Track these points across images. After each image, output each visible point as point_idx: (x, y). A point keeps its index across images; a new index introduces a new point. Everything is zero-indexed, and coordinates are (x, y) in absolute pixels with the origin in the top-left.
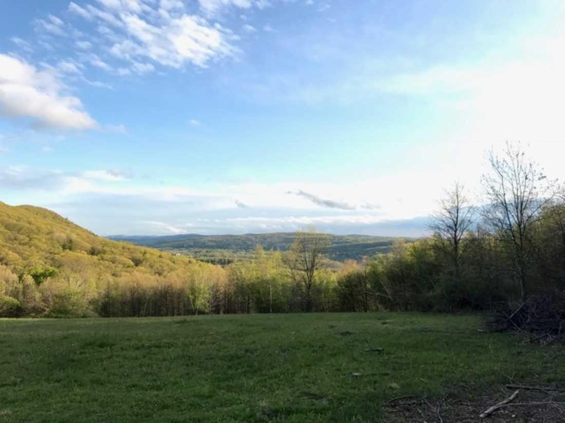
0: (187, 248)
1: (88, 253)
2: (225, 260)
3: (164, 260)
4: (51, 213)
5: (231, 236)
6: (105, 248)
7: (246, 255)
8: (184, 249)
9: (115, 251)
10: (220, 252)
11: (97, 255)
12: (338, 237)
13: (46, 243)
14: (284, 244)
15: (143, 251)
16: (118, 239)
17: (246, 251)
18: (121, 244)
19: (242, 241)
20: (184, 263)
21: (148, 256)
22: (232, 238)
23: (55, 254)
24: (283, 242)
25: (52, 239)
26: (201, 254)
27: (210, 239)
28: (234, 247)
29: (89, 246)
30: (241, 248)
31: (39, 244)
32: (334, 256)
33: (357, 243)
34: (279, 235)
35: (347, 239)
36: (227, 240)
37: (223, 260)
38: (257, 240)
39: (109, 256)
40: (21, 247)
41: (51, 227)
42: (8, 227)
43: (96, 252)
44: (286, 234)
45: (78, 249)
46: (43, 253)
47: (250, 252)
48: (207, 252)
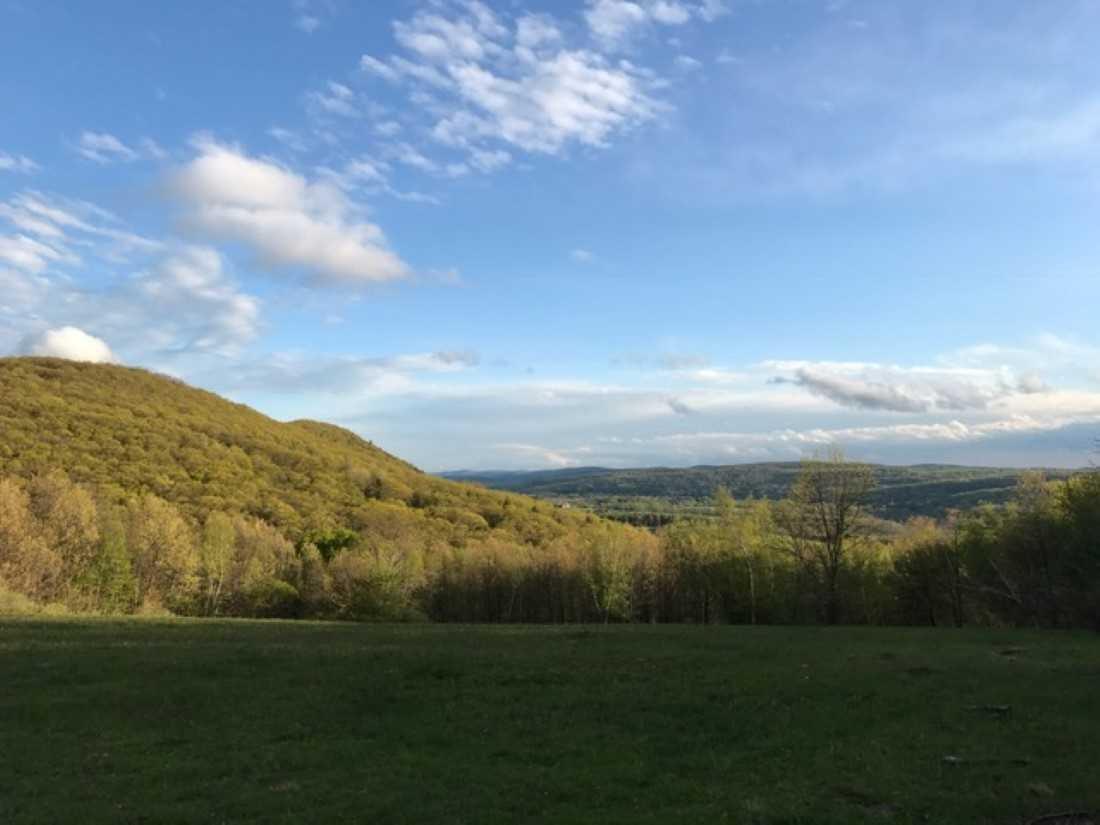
0: (582, 494)
1: (408, 505)
2: (655, 517)
3: (541, 517)
4: (345, 433)
5: (666, 470)
6: (437, 495)
7: (697, 508)
8: (576, 495)
9: (455, 499)
10: (644, 501)
11: (423, 507)
12: (892, 469)
13: (337, 486)
14: (776, 486)
15: (503, 499)
16: (459, 477)
17: (697, 501)
18: (464, 486)
19: (688, 479)
20: (578, 522)
21: (512, 508)
22: (668, 473)
23: (353, 506)
24: (773, 482)
25: (346, 479)
26: (609, 504)
27: (625, 475)
28: (672, 493)
29: (409, 491)
30: (685, 495)
31: (326, 488)
32: (884, 509)
33: (935, 482)
34: (763, 467)
35: (912, 474)
37: (652, 518)
38: (718, 478)
39: (445, 509)
40: (297, 494)
41: (346, 457)
42: (276, 458)
43: (422, 502)
44: (778, 465)
45: (391, 496)
46: (333, 505)
47: (705, 501)
48: (620, 501)
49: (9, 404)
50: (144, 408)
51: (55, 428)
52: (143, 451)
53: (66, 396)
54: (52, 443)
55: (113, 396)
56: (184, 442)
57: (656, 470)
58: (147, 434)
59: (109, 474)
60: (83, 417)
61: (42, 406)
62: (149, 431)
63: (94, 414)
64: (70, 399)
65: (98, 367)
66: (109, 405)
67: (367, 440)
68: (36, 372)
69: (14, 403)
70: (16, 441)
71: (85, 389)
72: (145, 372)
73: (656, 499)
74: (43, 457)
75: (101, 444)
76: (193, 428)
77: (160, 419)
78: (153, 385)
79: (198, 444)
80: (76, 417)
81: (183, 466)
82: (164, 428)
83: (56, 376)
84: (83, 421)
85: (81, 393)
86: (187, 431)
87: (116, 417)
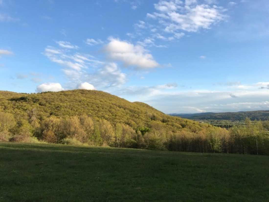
0: (207, 119)
1: (161, 122)
2: (227, 125)
3: (196, 125)
4: (146, 104)
5: (230, 113)
6: (169, 119)
7: (240, 123)
8: (205, 120)
9: (173, 121)
10: (224, 121)
11: (165, 123)
13: (144, 117)
14: (263, 117)
15: (186, 121)
16: (174, 115)
17: (239, 121)
18: (175, 117)
19: (237, 115)
20: (206, 127)
21: (188, 123)
23: (148, 122)
25: (147, 115)
26: (214, 122)
27: (219, 114)
28: (232, 119)
29: (161, 118)
30: (236, 119)
31: (142, 118)
34: (259, 112)
36: (228, 115)
37: (226, 126)
38: (245, 115)
39: (171, 123)
40: (136, 119)
41: (146, 110)
42: (131, 111)
43: (165, 121)
44: (263, 111)
45: (157, 120)
46: (144, 122)
47: (242, 121)
48: (217, 121)
49: (75, 100)
50: (102, 100)
51: (84, 105)
52: (102, 109)
53: (86, 97)
54: (84, 108)
55: (96, 97)
56: (111, 107)
57: (228, 113)
58: (103, 106)
59: (95, 115)
60: (90, 102)
61: (82, 100)
63: (92, 101)
65: (92, 91)
66: (95, 99)
67: (151, 106)
68: (80, 93)
70: (77, 108)
72: (102, 92)
73: (228, 120)
74: (82, 111)
75: (93, 108)
76: (112, 104)
77: (105, 102)
78: (104, 95)
79: (114, 108)
80: (88, 102)
81: (111, 113)
82: (106, 104)
83: (84, 93)
84: (90, 103)
85: (89, 97)
86: (111, 105)
87: (96, 102)
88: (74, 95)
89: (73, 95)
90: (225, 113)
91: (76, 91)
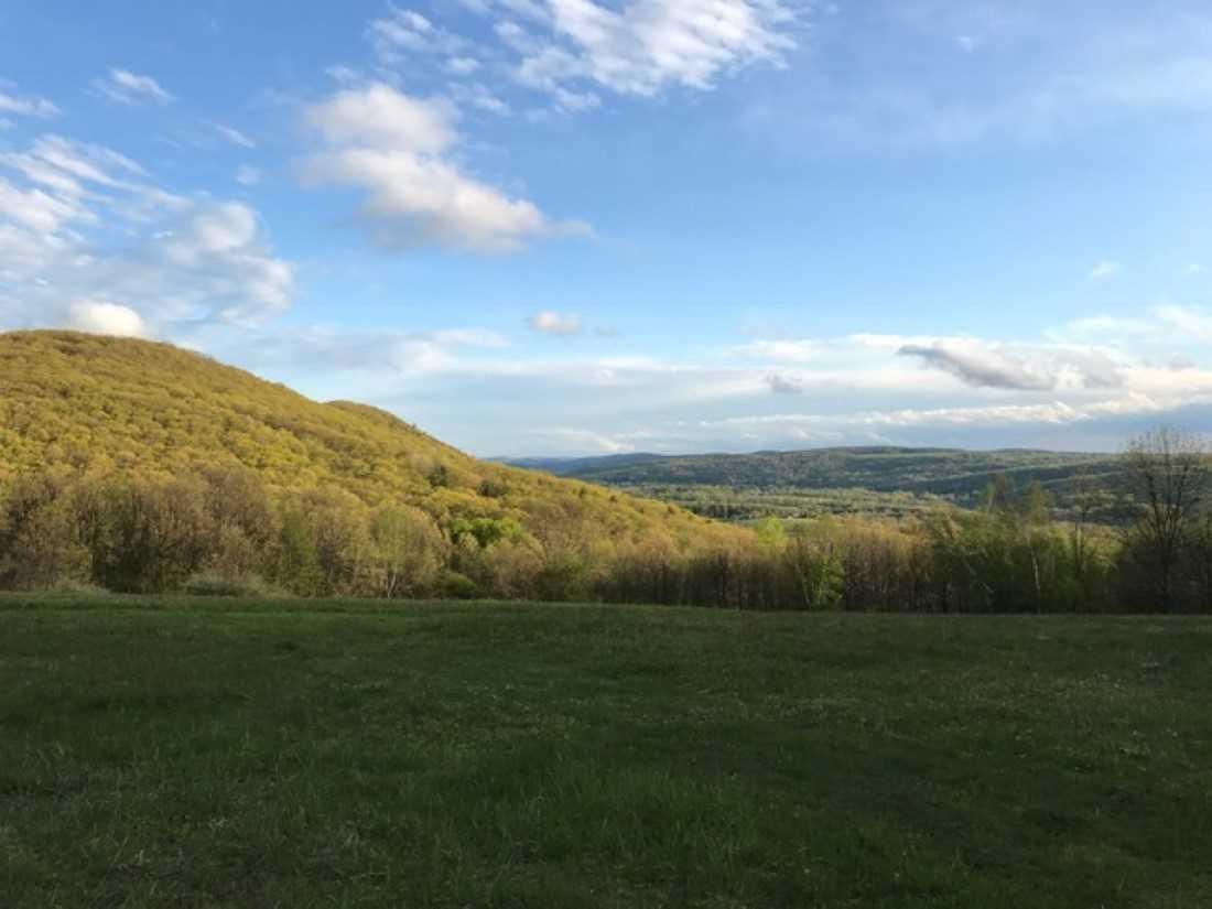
2: (722, 507)
3: (622, 507)
5: (727, 457)
6: (508, 483)
7: (764, 497)
8: (629, 484)
9: (527, 488)
10: (705, 490)
11: (495, 497)
12: (974, 454)
13: (400, 474)
17: (762, 490)
18: (535, 474)
19: (752, 466)
22: (729, 460)
24: (843, 468)
25: (408, 466)
27: (682, 462)
28: (733, 481)
29: (478, 480)
30: (748, 483)
31: (390, 476)
33: (1023, 468)
34: (834, 453)
35: (997, 459)
36: (717, 465)
38: (784, 464)
39: (520, 499)
40: (360, 482)
41: (401, 442)
42: (329, 443)
43: (493, 491)
44: (849, 450)
45: (459, 485)
47: (772, 491)
48: (679, 490)
49: (38, 384)
50: (180, 388)
51: (89, 410)
52: (186, 435)
53: (94, 374)
54: (89, 425)
55: (144, 374)
56: (229, 425)
57: (716, 456)
58: (189, 416)
59: (156, 461)
60: (117, 397)
61: (72, 384)
62: (191, 413)
63: (127, 394)
64: (101, 377)
65: (124, 341)
66: (141, 384)
68: (56, 347)
69: (42, 382)
70: (50, 423)
71: (113, 367)
72: (172, 347)
73: (717, 487)
74: (84, 441)
75: (141, 428)
76: (237, 409)
77: (199, 400)
78: (185, 362)
79: (246, 428)
80: (111, 397)
81: (232, 451)
82: (206, 409)
83: (80, 351)
84: (118, 401)
85: (109, 371)
86: (230, 412)
87: (152, 397)
88: (27, 358)
89: (21, 359)
90: (706, 456)
91: (35, 340)
